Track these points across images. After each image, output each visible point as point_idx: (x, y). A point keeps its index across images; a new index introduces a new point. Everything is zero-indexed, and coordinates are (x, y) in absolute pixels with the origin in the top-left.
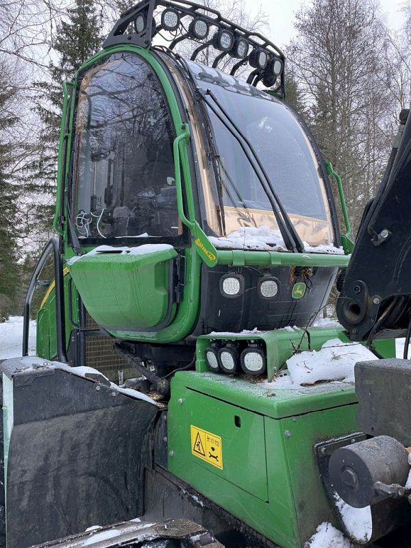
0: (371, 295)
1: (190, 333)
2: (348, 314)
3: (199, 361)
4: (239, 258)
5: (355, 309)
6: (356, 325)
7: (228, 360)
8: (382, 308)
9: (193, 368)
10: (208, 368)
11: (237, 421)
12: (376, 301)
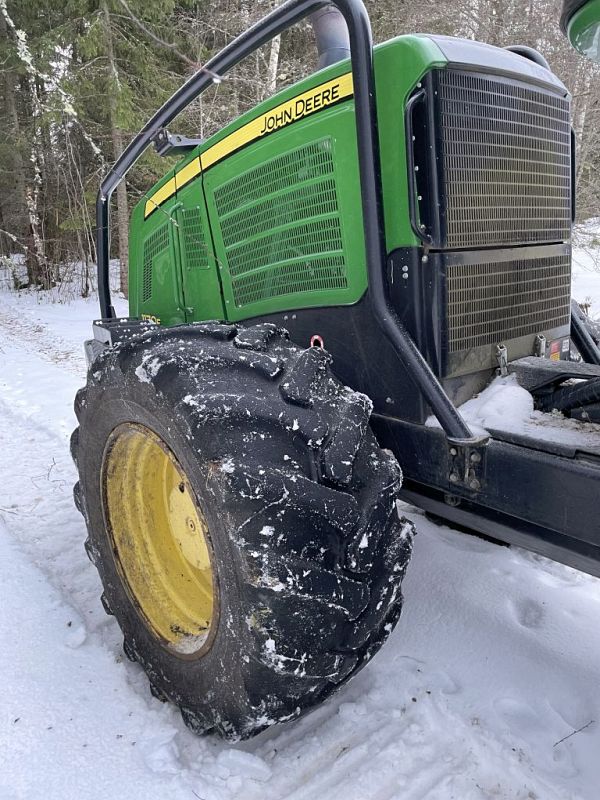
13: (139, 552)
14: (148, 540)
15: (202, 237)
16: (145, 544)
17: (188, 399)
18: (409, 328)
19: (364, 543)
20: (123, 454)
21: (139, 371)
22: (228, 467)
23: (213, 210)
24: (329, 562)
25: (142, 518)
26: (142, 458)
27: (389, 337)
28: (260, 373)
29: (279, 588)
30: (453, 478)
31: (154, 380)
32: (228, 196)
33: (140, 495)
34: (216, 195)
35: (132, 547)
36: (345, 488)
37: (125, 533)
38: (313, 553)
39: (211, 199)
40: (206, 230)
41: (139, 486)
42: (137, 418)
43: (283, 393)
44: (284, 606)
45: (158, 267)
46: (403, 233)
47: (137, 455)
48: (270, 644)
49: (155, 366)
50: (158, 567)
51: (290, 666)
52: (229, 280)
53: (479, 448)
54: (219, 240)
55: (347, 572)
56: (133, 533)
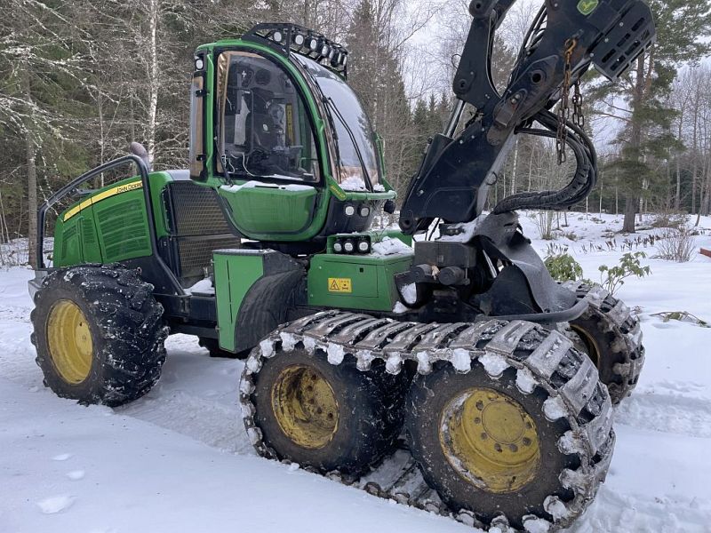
0: (415, 217)
1: (317, 234)
2: (405, 225)
3: (329, 249)
4: (354, 196)
5: (407, 222)
6: (407, 229)
7: (349, 246)
8: (419, 221)
9: (325, 252)
10: (334, 252)
11: (361, 270)
12: (417, 219)
13: (62, 357)
14: (66, 352)
15: (92, 230)
16: (64, 354)
17: (83, 284)
18: (168, 265)
19: (145, 327)
20: (56, 316)
21: (65, 277)
22: (97, 303)
23: (97, 220)
24: (132, 331)
25: (63, 343)
26: (64, 318)
27: (160, 265)
28: (110, 276)
29: (113, 337)
30: (182, 311)
31: (71, 280)
32: (104, 215)
33: (62, 333)
34: (99, 213)
35: (58, 355)
36: (139, 311)
37: (55, 349)
38: (126, 328)
39: (96, 216)
40: (94, 228)
41: (62, 329)
42: (64, 296)
43: (118, 282)
44: (116, 343)
45: (70, 244)
46: (163, 231)
47: (62, 316)
48: (111, 356)
49: (72, 275)
50: (70, 362)
51: (118, 364)
52: (104, 249)
53: (188, 298)
54: (100, 232)
55: (139, 335)
56: (59, 350)
